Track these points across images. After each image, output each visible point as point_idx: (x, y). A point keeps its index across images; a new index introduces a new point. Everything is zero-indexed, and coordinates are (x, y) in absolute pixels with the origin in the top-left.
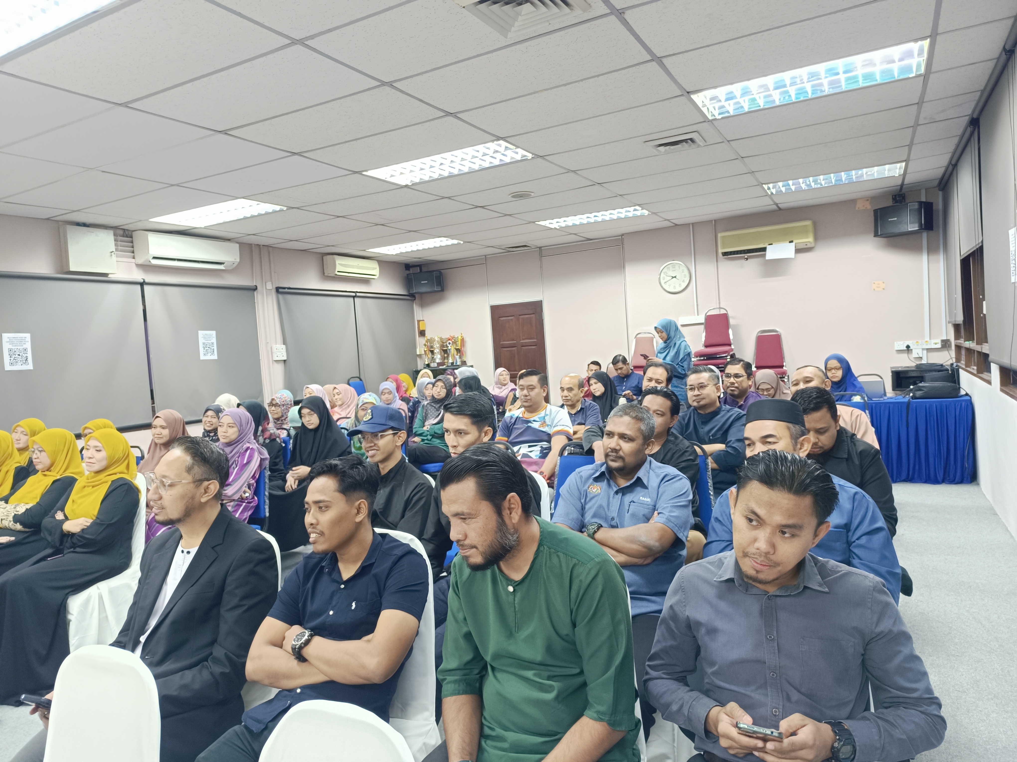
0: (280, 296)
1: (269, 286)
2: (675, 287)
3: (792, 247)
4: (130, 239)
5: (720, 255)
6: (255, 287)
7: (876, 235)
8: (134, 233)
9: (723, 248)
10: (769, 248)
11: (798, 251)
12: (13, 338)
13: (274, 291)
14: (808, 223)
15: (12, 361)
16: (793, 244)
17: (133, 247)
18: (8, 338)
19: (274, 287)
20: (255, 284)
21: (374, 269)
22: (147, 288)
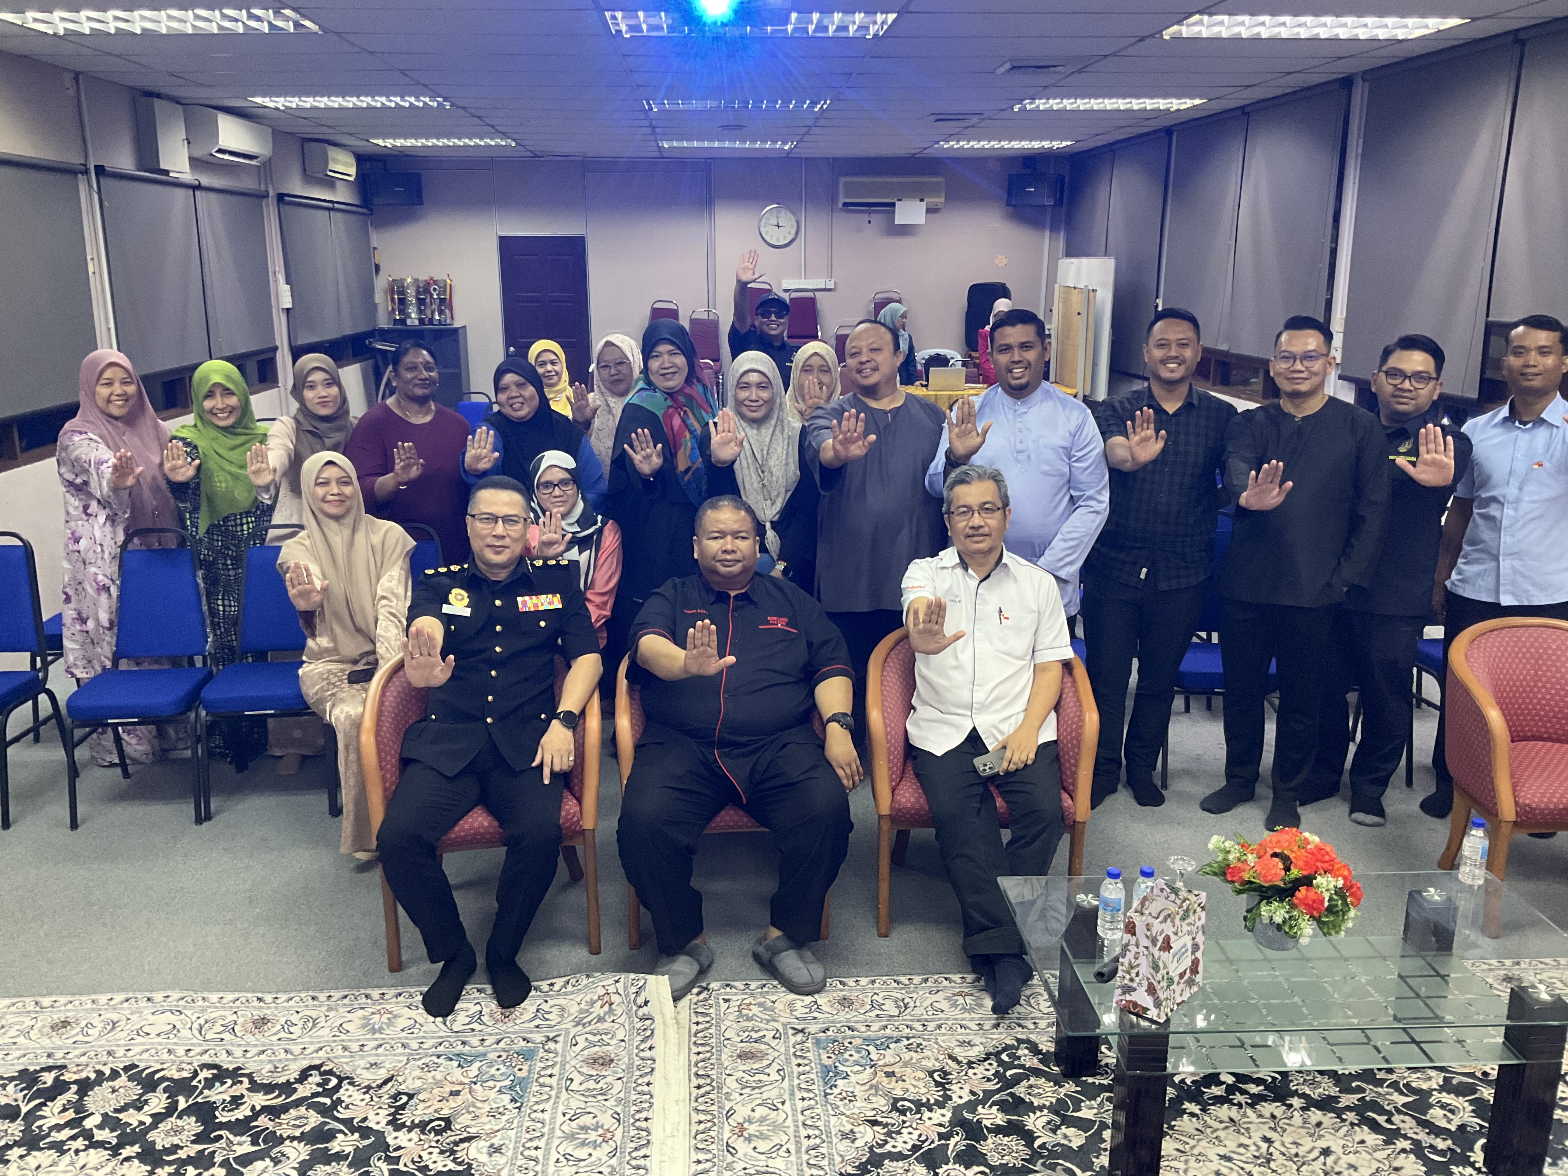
0: (281, 208)
1: (273, 193)
2: (778, 240)
3: (923, 205)
5: (840, 205)
6: (266, 193)
7: (1008, 204)
9: (846, 197)
10: (897, 203)
11: (929, 211)
13: (276, 200)
14: (941, 179)
16: (924, 203)
19: (276, 194)
20: (266, 190)
21: (351, 165)
22: (198, 193)
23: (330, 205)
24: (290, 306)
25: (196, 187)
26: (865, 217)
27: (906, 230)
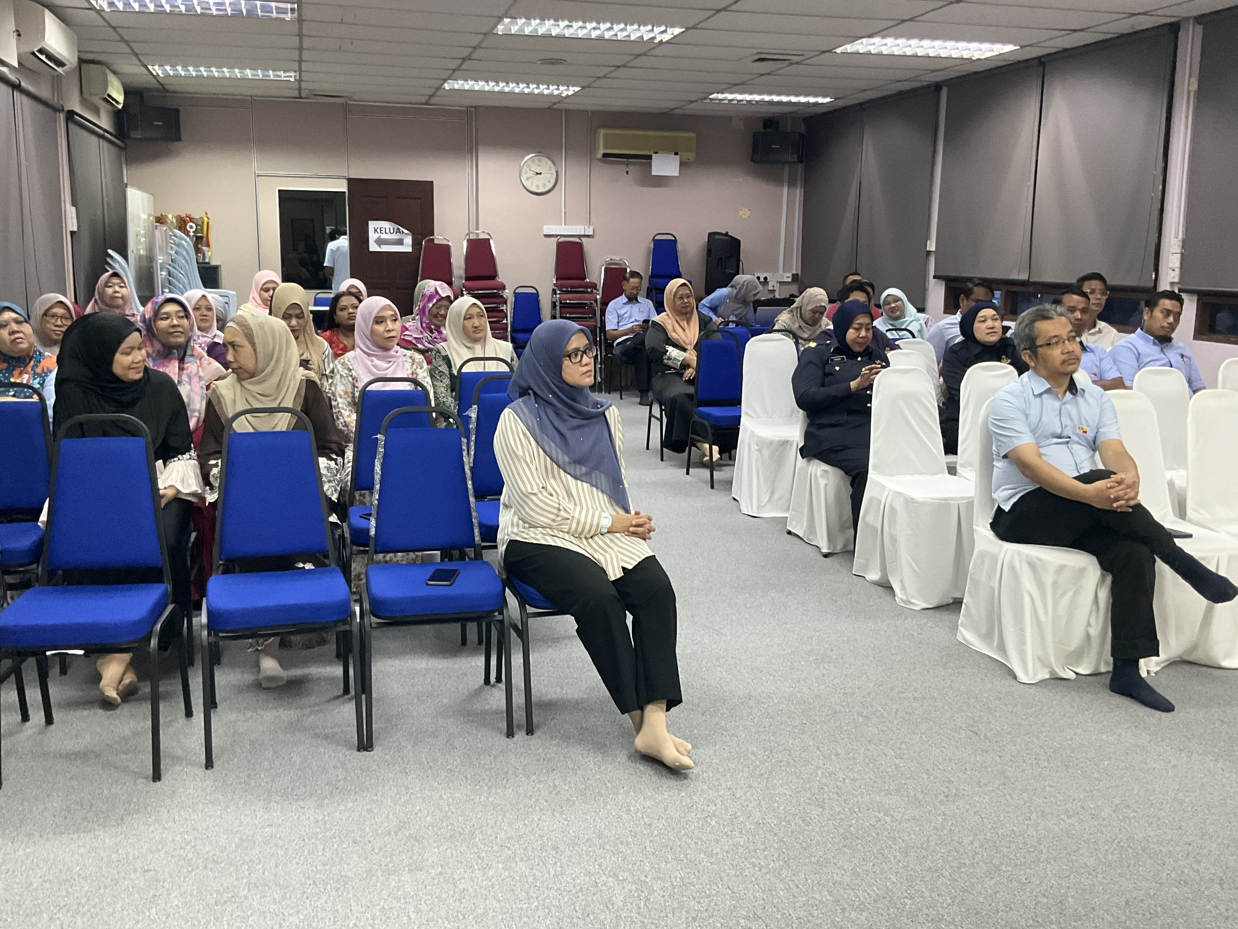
2: (538, 187)
3: (677, 159)
5: (600, 156)
7: (753, 160)
9: (606, 148)
10: (654, 156)
11: (683, 164)
14: (693, 135)
16: (678, 157)
20: (59, 103)
21: (122, 93)
23: (102, 132)
24: (75, 229)
26: (623, 168)
27: (661, 181)
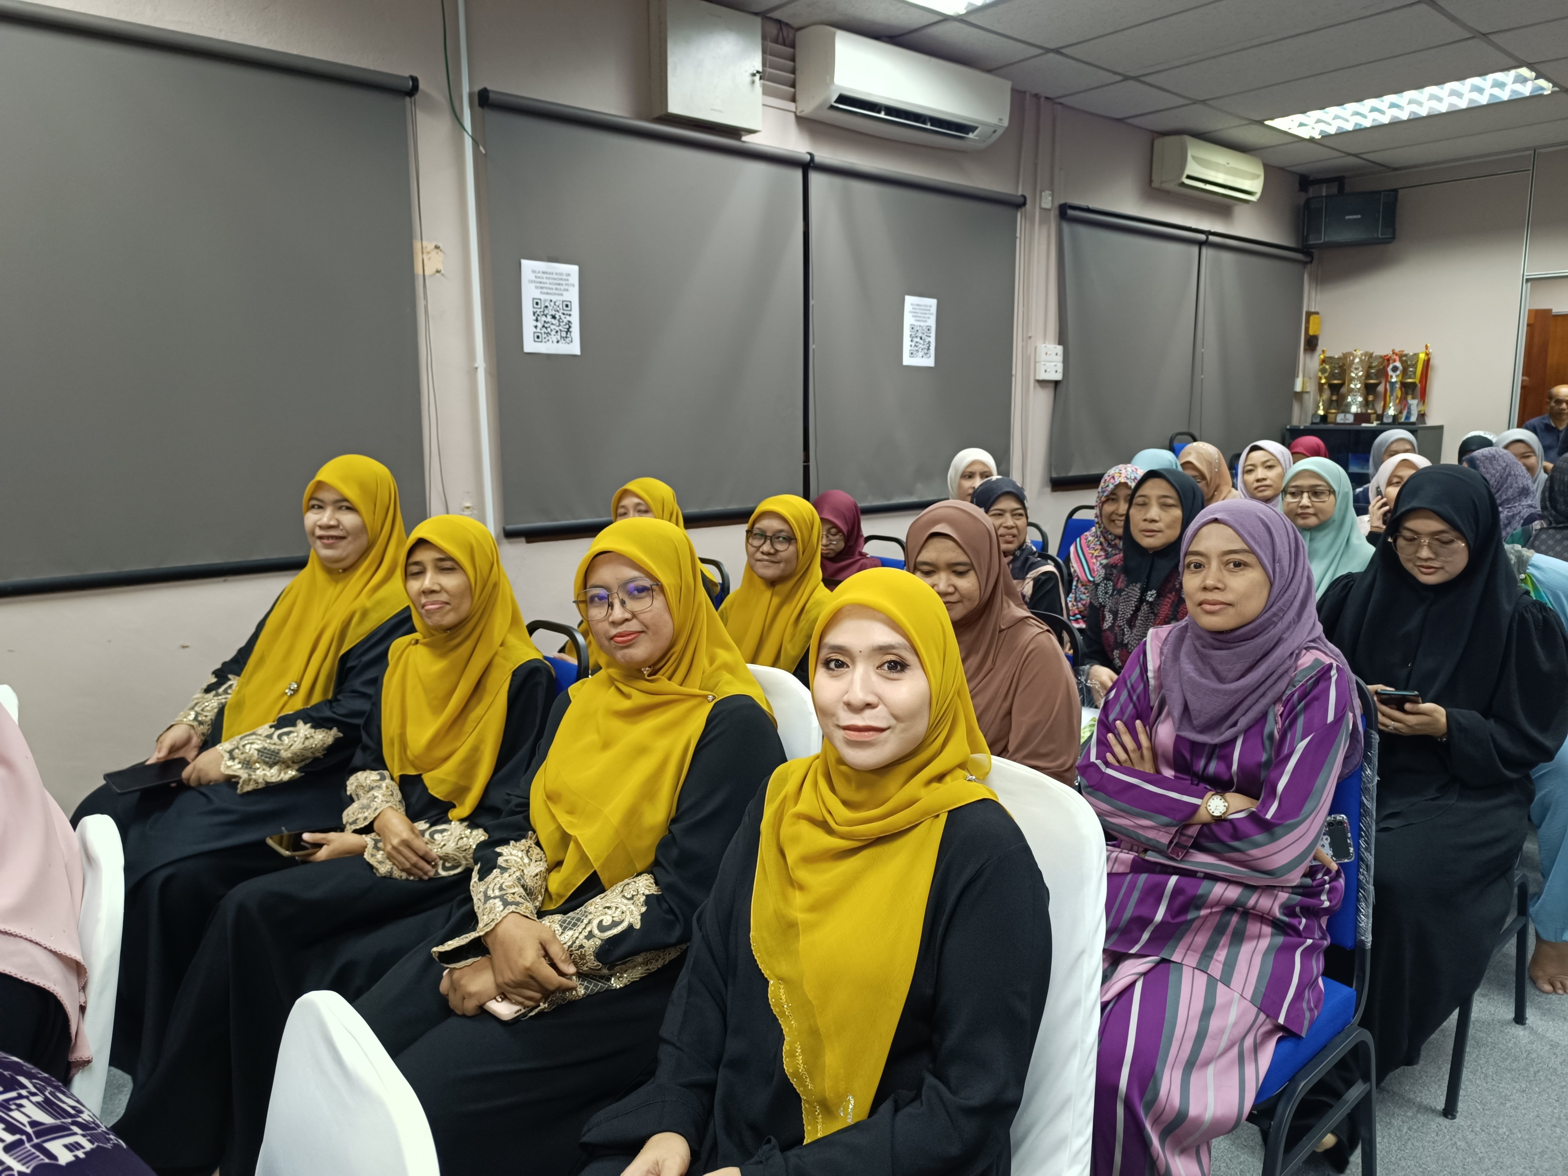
0: (1066, 227)
1: (1047, 201)
4: (789, 50)
6: (1022, 200)
8: (799, 34)
12: (544, 273)
13: (1054, 215)
15: (538, 330)
17: (793, 72)
18: (534, 272)
19: (1057, 204)
20: (1020, 193)
21: (1255, 177)
22: (815, 178)
23: (1203, 237)
24: (1058, 377)
25: (807, 166)
